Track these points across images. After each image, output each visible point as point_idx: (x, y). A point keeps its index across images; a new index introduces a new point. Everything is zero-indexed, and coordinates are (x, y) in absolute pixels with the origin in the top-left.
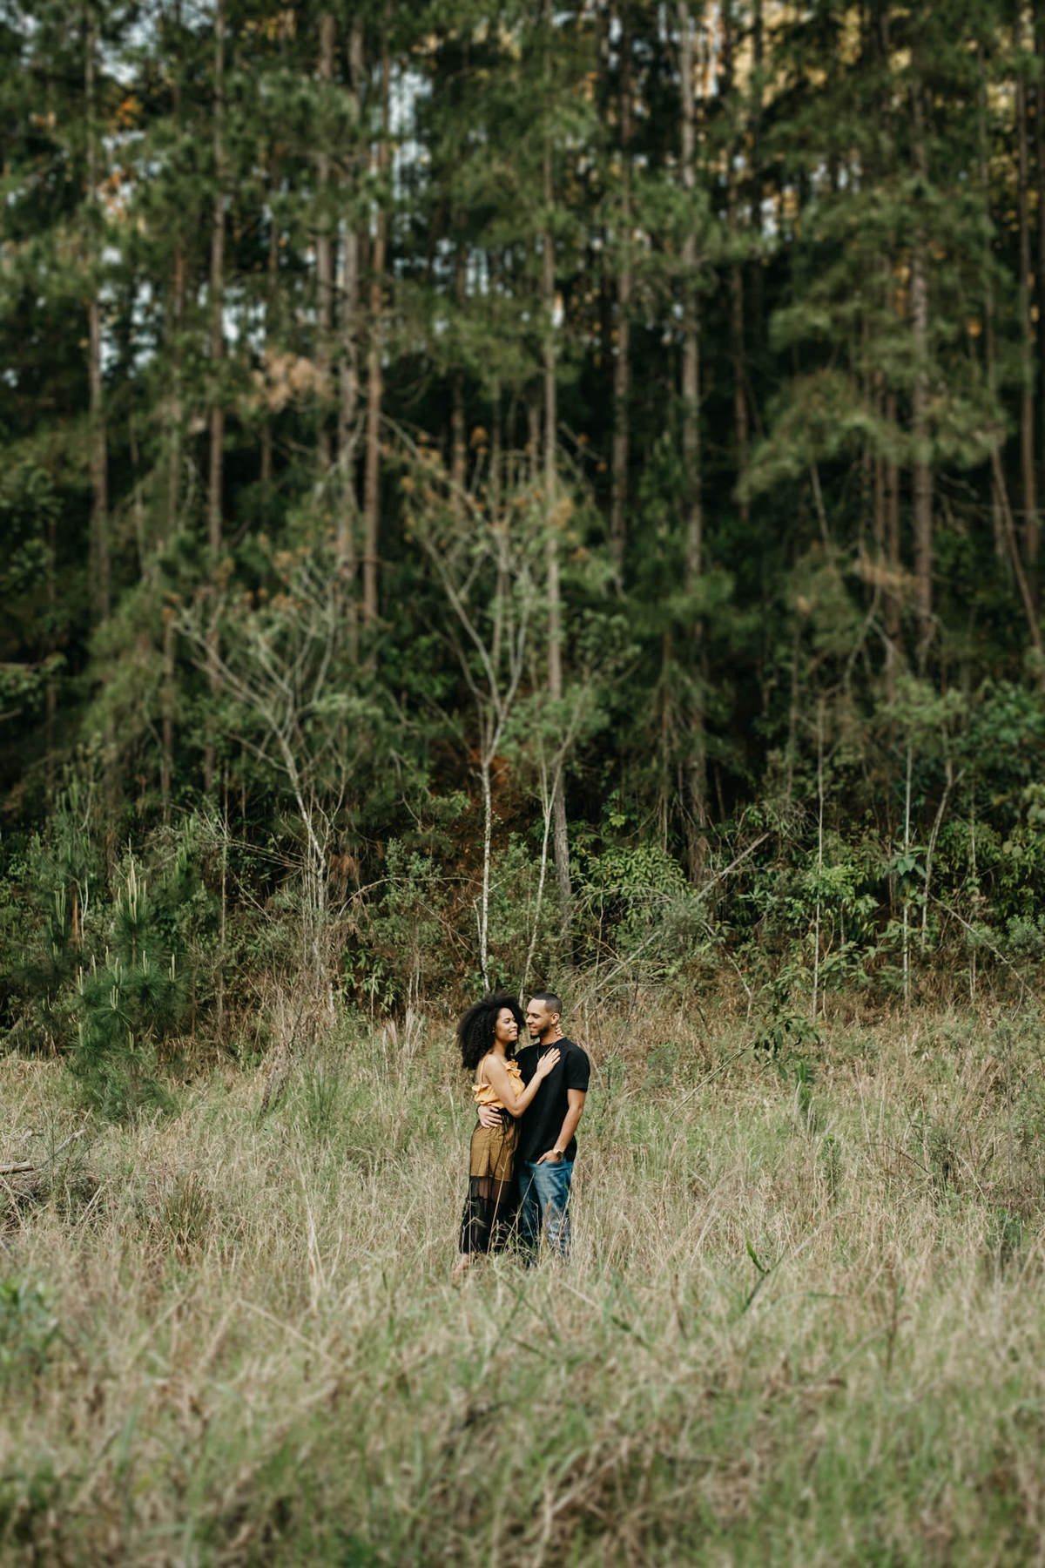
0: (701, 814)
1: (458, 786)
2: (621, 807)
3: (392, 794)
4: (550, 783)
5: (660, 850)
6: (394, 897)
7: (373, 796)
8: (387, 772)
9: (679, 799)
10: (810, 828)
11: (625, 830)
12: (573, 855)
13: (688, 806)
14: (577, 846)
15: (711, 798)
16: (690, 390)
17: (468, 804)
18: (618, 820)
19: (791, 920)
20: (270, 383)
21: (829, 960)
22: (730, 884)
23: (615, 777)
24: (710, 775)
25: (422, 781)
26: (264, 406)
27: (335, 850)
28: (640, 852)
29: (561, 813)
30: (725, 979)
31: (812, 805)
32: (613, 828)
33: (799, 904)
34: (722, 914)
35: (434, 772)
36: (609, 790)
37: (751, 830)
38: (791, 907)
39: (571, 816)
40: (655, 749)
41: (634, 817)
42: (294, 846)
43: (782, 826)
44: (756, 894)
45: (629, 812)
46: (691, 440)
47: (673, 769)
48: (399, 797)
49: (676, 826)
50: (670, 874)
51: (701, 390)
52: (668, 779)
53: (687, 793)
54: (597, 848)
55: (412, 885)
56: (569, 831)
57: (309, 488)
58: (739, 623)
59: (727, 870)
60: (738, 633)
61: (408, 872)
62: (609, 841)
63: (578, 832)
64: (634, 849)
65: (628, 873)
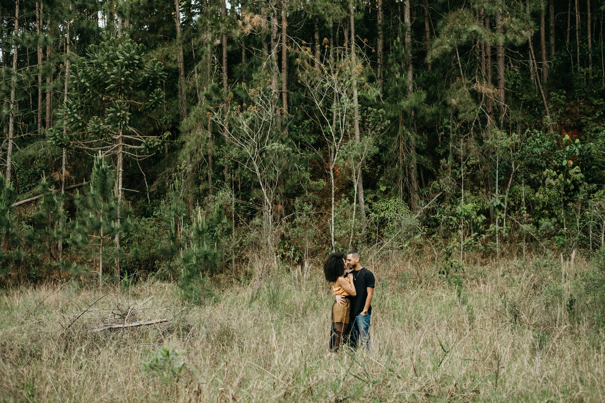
0: (415, 185)
1: (321, 177)
2: (384, 183)
3: (296, 181)
4: (356, 175)
5: (399, 200)
6: (298, 220)
7: (289, 182)
8: (293, 172)
9: (407, 179)
10: (458, 190)
11: (386, 192)
12: (366, 203)
13: (410, 182)
14: (367, 199)
15: (419, 179)
16: (407, 20)
17: (325, 184)
18: (383, 189)
19: (452, 225)
20: (244, 24)
21: (467, 240)
22: (428, 212)
23: (381, 172)
24: (418, 170)
25: (307, 175)
26: (242, 34)
27: (275, 203)
28: (392, 201)
29: (361, 186)
30: (426, 248)
31: (459, 180)
32: (381, 191)
33: (455, 219)
34: (424, 224)
35: (312, 172)
36: (379, 177)
37: (435, 191)
38: (451, 220)
39: (365, 188)
40: (397, 160)
41: (389, 187)
42: (259, 201)
43: (447, 189)
44: (438, 215)
45: (387, 185)
46: (408, 40)
47: (404, 168)
48: (299, 182)
49: (406, 190)
50: (404, 209)
51: (411, 20)
52: (402, 172)
53: (410, 177)
54: (375, 199)
55: (305, 215)
56: (364, 193)
57: (261, 64)
58: (428, 110)
59: (426, 207)
60: (428, 114)
61: (303, 210)
62: (380, 197)
63: (368, 193)
64: (389, 199)
65: (388, 209)
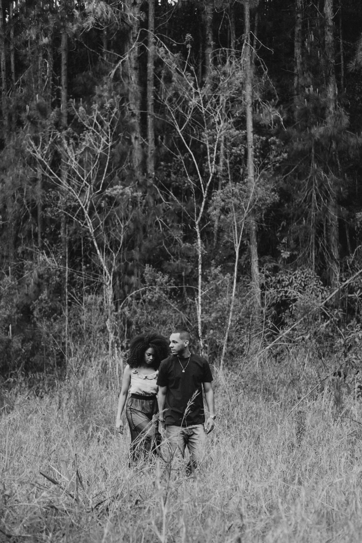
2: (287, 246)
5: (311, 272)
8: (154, 229)
9: (321, 242)
11: (292, 258)
14: (264, 269)
15: (342, 241)
16: (328, 10)
18: (286, 255)
20: (85, 15)
24: (341, 229)
26: (81, 29)
28: (298, 272)
32: (284, 259)
36: (281, 238)
39: (261, 253)
40: (306, 215)
41: (296, 253)
45: (292, 250)
46: (329, 38)
48: (162, 244)
49: (320, 257)
50: (315, 284)
51: (334, 10)
52: (315, 232)
53: (328, 239)
54: (275, 270)
55: (157, 290)
56: (259, 261)
57: (107, 73)
58: (353, 141)
59: (347, 282)
60: (353, 147)
61: (156, 283)
62: (281, 266)
63: (265, 262)
64: (294, 270)
65: (291, 284)
